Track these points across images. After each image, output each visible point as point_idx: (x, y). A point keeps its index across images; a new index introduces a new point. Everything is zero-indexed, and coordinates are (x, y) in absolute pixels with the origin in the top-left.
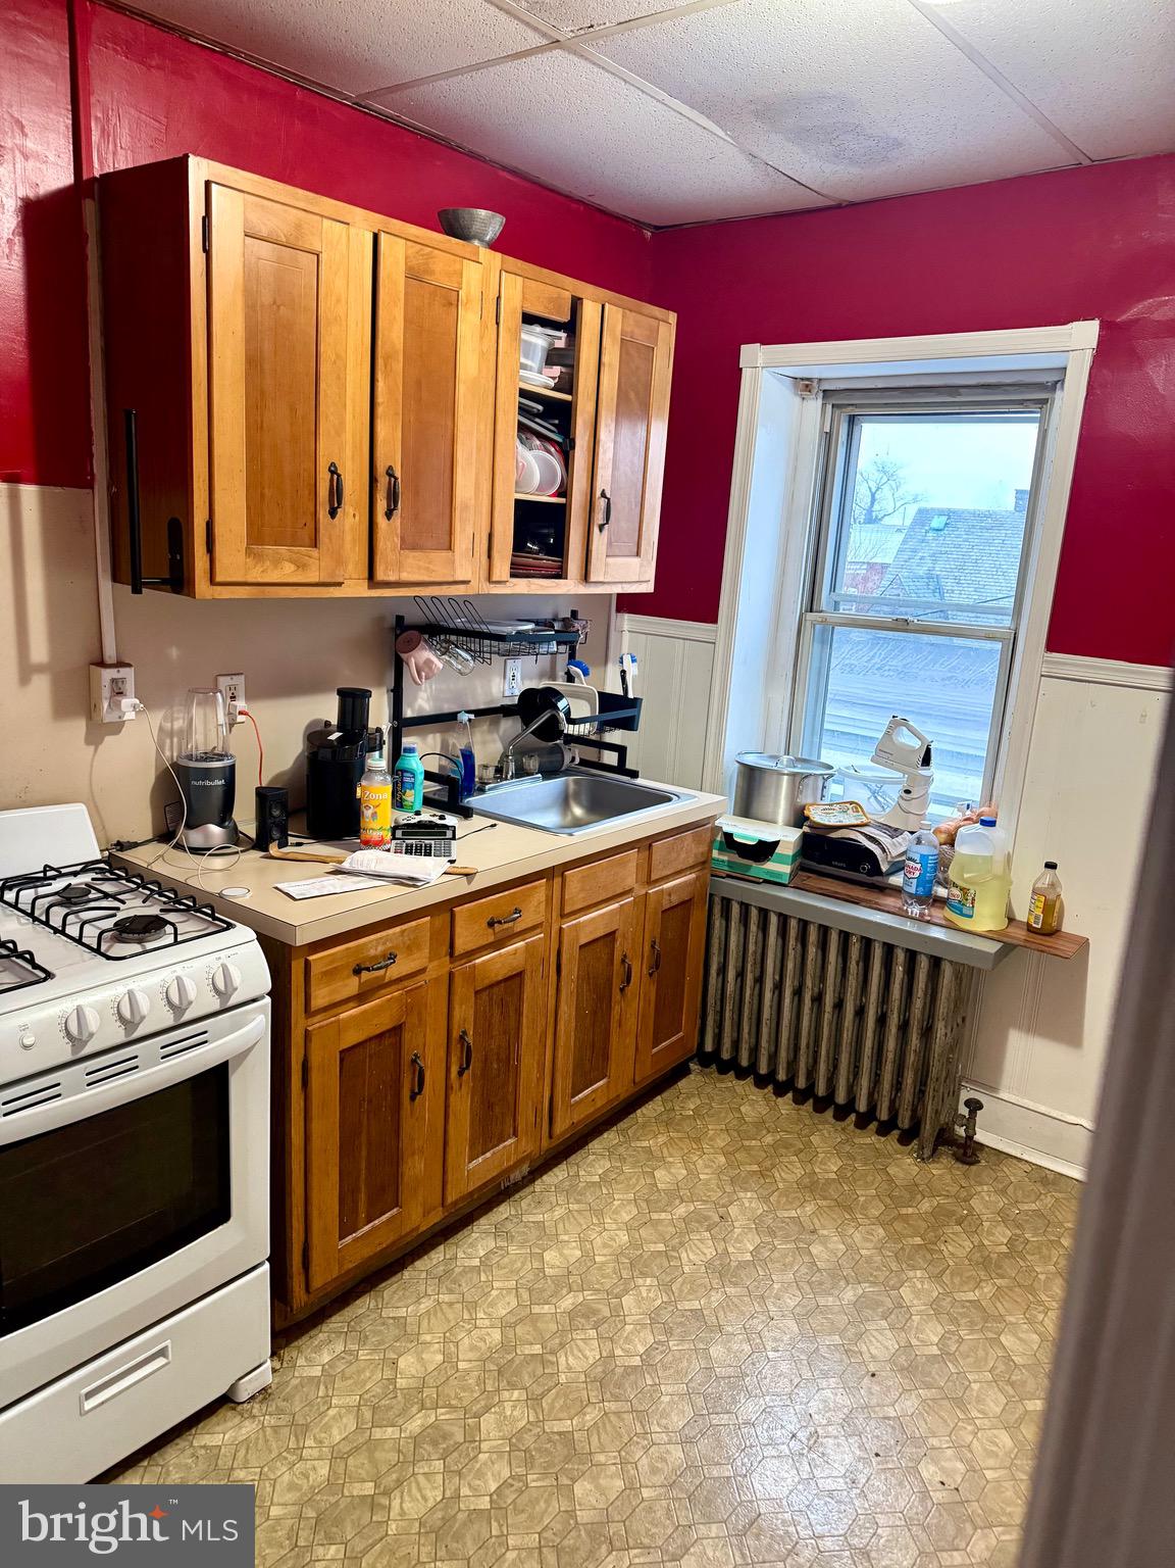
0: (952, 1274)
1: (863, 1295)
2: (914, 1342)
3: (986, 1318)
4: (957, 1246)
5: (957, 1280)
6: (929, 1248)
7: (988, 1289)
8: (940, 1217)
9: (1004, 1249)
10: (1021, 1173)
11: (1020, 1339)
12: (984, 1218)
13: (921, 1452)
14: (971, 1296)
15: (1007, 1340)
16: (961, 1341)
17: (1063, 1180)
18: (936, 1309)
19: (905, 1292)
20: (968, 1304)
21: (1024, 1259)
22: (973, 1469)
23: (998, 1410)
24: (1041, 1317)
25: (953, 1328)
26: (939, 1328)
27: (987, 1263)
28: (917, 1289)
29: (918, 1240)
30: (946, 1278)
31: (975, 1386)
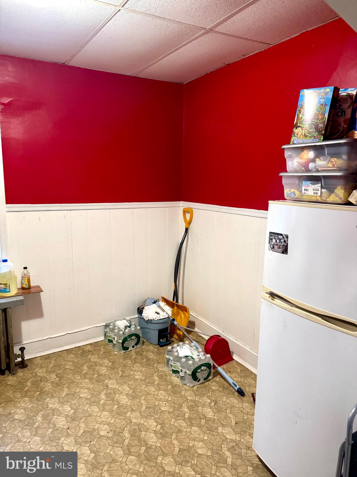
0: (55, 393)
1: (43, 416)
2: (67, 414)
3: (73, 395)
4: (48, 387)
5: (57, 393)
6: (42, 392)
7: (66, 389)
8: (36, 384)
9: (58, 379)
10: (39, 360)
11: (84, 393)
12: (45, 376)
13: (97, 431)
14: (64, 394)
15: (82, 395)
16: (75, 404)
17: (50, 355)
18: (62, 403)
19: (50, 406)
20: (66, 396)
21: (64, 377)
22: (109, 424)
23: (98, 409)
24: (82, 385)
25: (70, 403)
26: (67, 406)
27: (58, 385)
28: (52, 403)
29: (38, 393)
30: (54, 395)
31: (89, 410)
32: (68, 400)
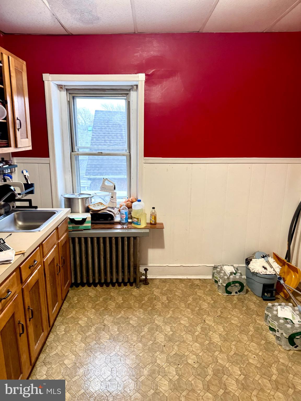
0: (162, 313)
1: (149, 328)
2: (166, 333)
3: (175, 319)
4: (159, 306)
5: (164, 313)
6: (153, 309)
7: (171, 312)
8: (150, 300)
9: (167, 301)
10: (158, 282)
11: (184, 320)
12: (159, 296)
13: (186, 358)
14: (169, 316)
15: (182, 322)
16: (174, 327)
17: (167, 280)
18: (166, 323)
19: (156, 322)
20: (170, 318)
21: (172, 302)
22: (197, 355)
23: (191, 339)
24: (184, 313)
25: (171, 325)
26: (169, 327)
27: (166, 306)
28: (158, 320)
29: (150, 308)
30: (162, 314)
31: (184, 336)
32: (170, 322)
